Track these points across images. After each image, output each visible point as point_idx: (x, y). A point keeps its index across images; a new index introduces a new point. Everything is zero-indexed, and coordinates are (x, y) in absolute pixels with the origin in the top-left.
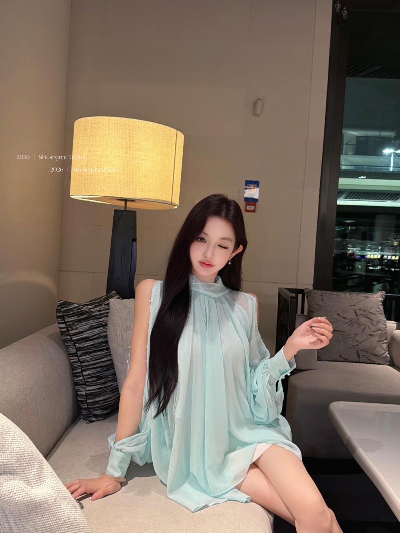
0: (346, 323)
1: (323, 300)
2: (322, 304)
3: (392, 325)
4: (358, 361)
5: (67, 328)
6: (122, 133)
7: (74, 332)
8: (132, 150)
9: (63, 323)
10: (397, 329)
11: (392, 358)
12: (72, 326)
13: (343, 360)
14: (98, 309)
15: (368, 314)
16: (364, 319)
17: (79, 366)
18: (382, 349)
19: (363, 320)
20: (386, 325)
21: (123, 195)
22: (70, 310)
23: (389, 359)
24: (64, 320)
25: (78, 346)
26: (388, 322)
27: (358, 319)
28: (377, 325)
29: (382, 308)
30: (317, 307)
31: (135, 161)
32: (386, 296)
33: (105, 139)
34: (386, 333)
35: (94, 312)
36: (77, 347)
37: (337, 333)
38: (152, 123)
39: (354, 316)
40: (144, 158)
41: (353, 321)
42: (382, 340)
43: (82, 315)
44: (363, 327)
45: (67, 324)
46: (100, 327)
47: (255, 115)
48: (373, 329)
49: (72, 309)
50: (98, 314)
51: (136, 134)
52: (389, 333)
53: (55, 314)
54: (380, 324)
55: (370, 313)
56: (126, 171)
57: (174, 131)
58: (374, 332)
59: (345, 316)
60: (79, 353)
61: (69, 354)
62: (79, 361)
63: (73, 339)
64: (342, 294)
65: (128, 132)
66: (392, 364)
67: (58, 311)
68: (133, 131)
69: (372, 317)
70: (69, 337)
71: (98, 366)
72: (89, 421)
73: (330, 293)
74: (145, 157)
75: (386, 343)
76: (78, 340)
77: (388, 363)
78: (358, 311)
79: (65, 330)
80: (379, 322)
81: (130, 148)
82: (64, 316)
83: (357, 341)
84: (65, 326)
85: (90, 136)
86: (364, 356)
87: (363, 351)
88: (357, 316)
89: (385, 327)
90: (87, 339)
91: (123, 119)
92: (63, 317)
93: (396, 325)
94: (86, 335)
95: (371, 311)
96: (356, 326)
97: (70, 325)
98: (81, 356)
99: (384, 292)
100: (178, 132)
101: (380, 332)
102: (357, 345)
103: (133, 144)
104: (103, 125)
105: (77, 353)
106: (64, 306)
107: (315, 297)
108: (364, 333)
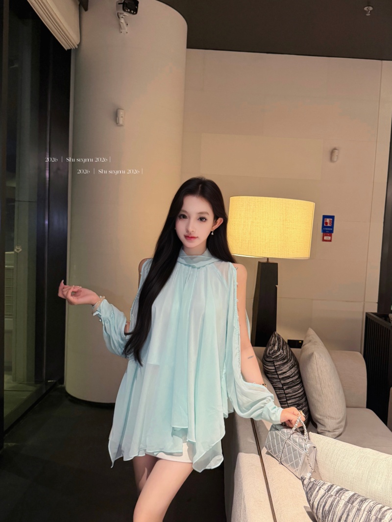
17: (284, 397)
25: (283, 382)
47: (332, 161)
60: (285, 387)
62: (285, 393)
71: (297, 396)
90: (289, 377)
94: (288, 374)
98: (286, 389)
105: (283, 388)
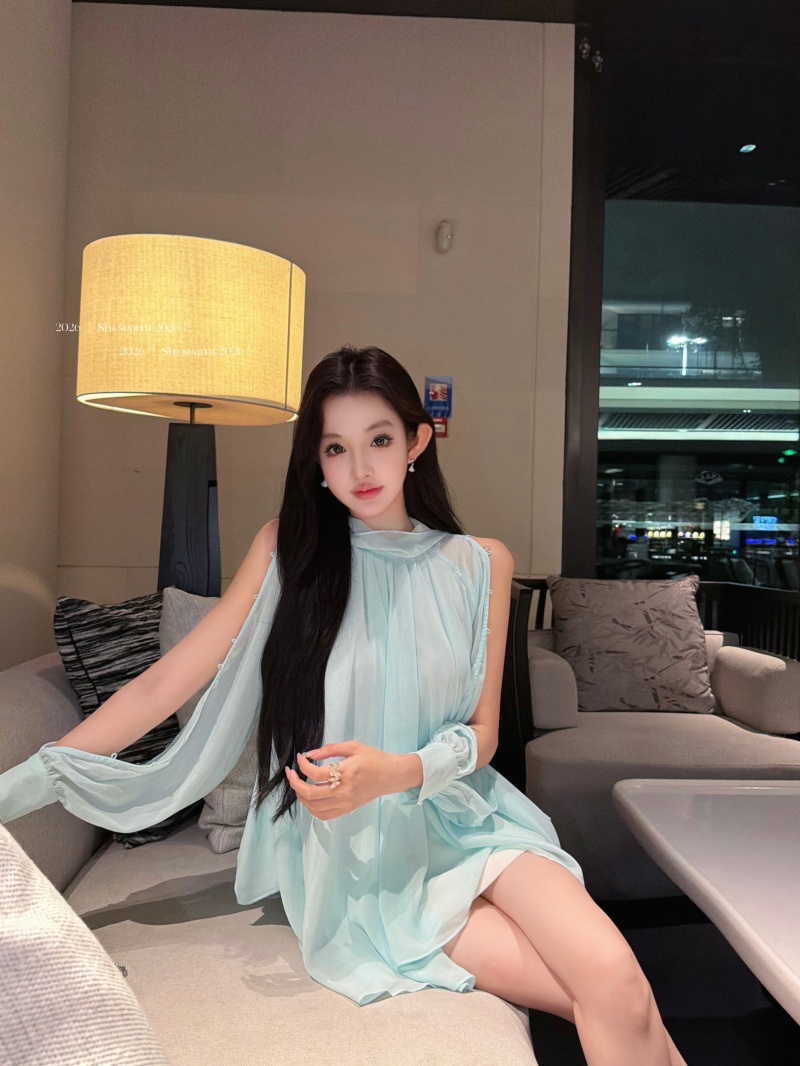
0: (630, 637)
1: (584, 595)
2: (583, 601)
3: (715, 637)
4: (656, 708)
5: (77, 652)
6: (180, 265)
7: (92, 661)
8: (201, 298)
9: (67, 644)
10: (725, 644)
11: (718, 700)
12: (87, 647)
13: (628, 708)
14: (142, 614)
15: (669, 619)
16: (662, 627)
18: (700, 683)
19: (659, 628)
20: (703, 638)
21: (186, 388)
22: (81, 615)
23: (713, 702)
24: (71, 637)
26: (706, 632)
27: (652, 627)
28: (687, 638)
29: (694, 605)
30: (573, 608)
31: (208, 321)
32: (700, 585)
33: (146, 279)
34: (705, 653)
35: (133, 620)
36: (99, 692)
37: (614, 655)
38: (240, 246)
39: (643, 622)
40: (226, 315)
41: (642, 633)
42: (699, 665)
43: (108, 625)
44: (661, 642)
45: (77, 645)
46: (146, 650)
47: (439, 250)
48: (681, 645)
49: (86, 614)
50: (141, 623)
51: (209, 268)
52: (710, 651)
53: (51, 626)
54: (693, 635)
55: (673, 615)
56: (191, 342)
57: (285, 264)
58: (683, 651)
59: (626, 623)
61: (84, 708)
63: (91, 675)
64: (619, 584)
65: (192, 262)
66: (720, 712)
67: (57, 619)
68: (203, 261)
69: (677, 622)
70: (82, 673)
72: (130, 843)
73: (597, 581)
74: (228, 312)
75: (706, 671)
76: (100, 677)
77: (712, 710)
78: (650, 613)
79: (73, 657)
80: (690, 632)
81: (198, 294)
82: (69, 628)
83: (653, 671)
84: (73, 650)
85: (116, 275)
86: (666, 698)
87: (664, 688)
88: (649, 621)
89: (702, 640)
90: (120, 676)
91: (181, 237)
92: (68, 632)
93: (721, 637)
94: (117, 666)
95: (674, 612)
96: (649, 640)
97: (82, 647)
99: (697, 577)
100: (294, 265)
101: (694, 651)
102: (653, 678)
103: (203, 288)
104: (142, 251)
106: (69, 608)
107: (568, 590)
108: (665, 655)
